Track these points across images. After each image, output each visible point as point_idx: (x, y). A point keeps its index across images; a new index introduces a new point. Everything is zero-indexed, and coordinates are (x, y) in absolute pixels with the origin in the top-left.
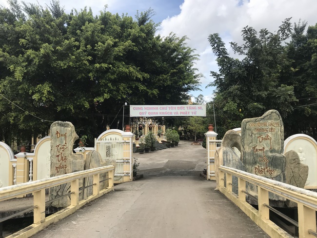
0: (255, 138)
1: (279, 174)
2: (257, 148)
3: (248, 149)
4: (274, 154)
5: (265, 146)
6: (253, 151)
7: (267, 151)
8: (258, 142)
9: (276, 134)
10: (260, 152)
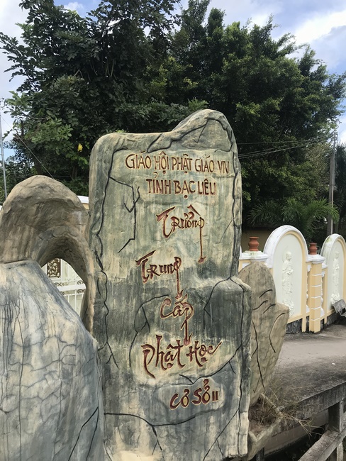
0: (145, 218)
1: (228, 358)
2: (154, 260)
3: (117, 270)
4: (212, 282)
5: (183, 250)
6: (138, 273)
7: (189, 271)
8: (159, 235)
9: (220, 203)
10: (165, 277)
